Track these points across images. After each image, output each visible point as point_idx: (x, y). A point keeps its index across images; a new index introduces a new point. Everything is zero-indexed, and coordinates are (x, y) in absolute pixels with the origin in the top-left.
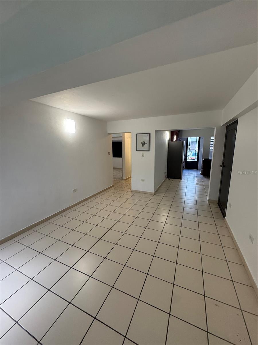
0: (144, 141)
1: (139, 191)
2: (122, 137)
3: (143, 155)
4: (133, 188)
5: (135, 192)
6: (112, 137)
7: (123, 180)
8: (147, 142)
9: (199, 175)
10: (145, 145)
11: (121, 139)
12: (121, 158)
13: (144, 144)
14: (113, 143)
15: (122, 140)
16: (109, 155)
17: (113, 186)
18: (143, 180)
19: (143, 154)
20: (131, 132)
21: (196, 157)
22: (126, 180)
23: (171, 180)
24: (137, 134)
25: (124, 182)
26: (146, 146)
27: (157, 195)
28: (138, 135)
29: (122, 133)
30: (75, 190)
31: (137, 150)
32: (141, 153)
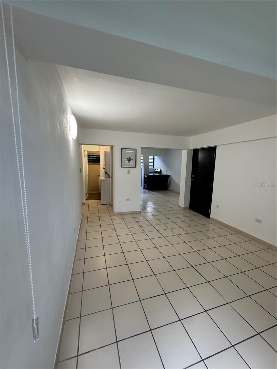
0: (130, 157)
1: (124, 212)
4: (116, 211)
5: (120, 214)
10: (131, 161)
13: (129, 160)
18: (128, 200)
19: (129, 171)
24: (122, 149)
26: (132, 163)
32: (126, 169)
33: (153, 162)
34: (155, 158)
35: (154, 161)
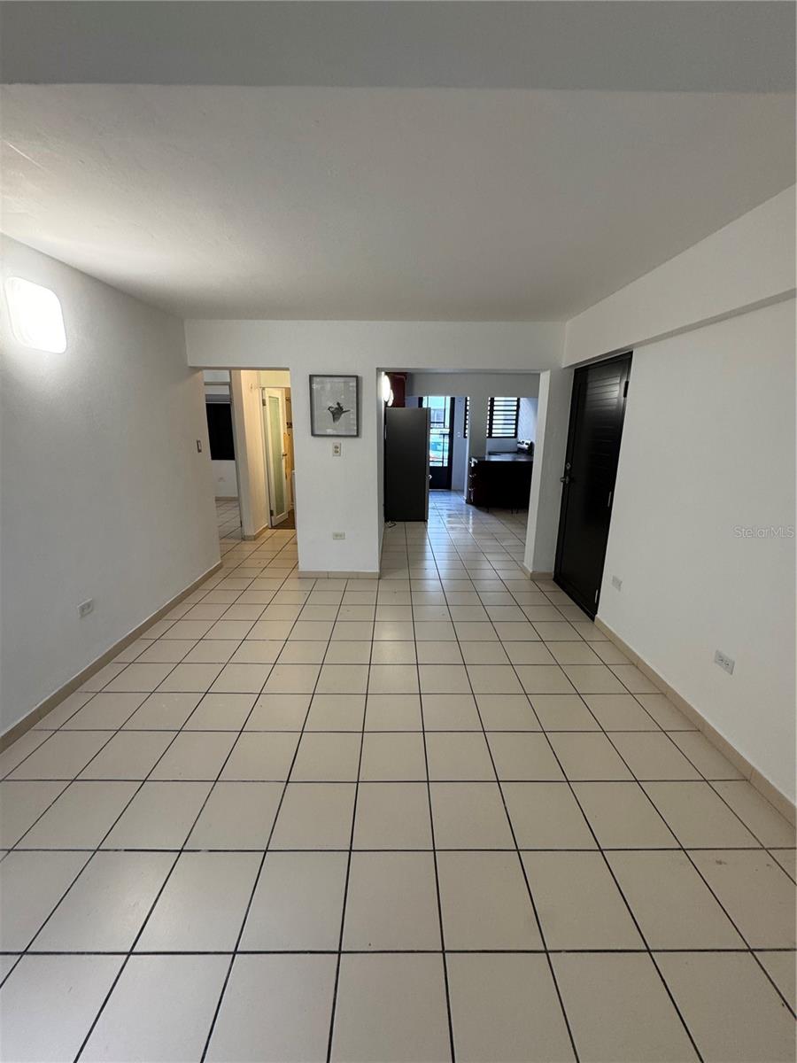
0: (338, 404)
1: (328, 572)
2: (230, 384)
3: (337, 450)
4: (304, 566)
5: (316, 578)
6: (203, 384)
7: (244, 539)
8: (349, 406)
9: (462, 504)
10: (343, 415)
11: (225, 391)
12: (233, 462)
13: (337, 412)
14: (207, 405)
15: (230, 397)
16: (200, 451)
17: (219, 567)
18: (338, 536)
19: (336, 447)
20: (287, 369)
21: (446, 455)
22: (255, 538)
23: (400, 524)
24: (311, 377)
25: (248, 547)
26: (348, 418)
27: (387, 577)
28: (315, 379)
29: (230, 369)
30: (89, 605)
31: (313, 434)
32: (330, 443)
33: (514, 417)
34: (521, 403)
35: (517, 415)
